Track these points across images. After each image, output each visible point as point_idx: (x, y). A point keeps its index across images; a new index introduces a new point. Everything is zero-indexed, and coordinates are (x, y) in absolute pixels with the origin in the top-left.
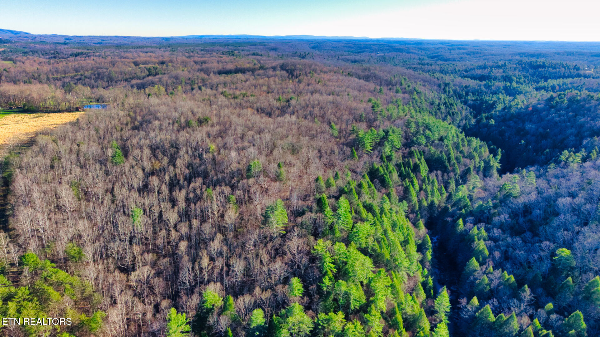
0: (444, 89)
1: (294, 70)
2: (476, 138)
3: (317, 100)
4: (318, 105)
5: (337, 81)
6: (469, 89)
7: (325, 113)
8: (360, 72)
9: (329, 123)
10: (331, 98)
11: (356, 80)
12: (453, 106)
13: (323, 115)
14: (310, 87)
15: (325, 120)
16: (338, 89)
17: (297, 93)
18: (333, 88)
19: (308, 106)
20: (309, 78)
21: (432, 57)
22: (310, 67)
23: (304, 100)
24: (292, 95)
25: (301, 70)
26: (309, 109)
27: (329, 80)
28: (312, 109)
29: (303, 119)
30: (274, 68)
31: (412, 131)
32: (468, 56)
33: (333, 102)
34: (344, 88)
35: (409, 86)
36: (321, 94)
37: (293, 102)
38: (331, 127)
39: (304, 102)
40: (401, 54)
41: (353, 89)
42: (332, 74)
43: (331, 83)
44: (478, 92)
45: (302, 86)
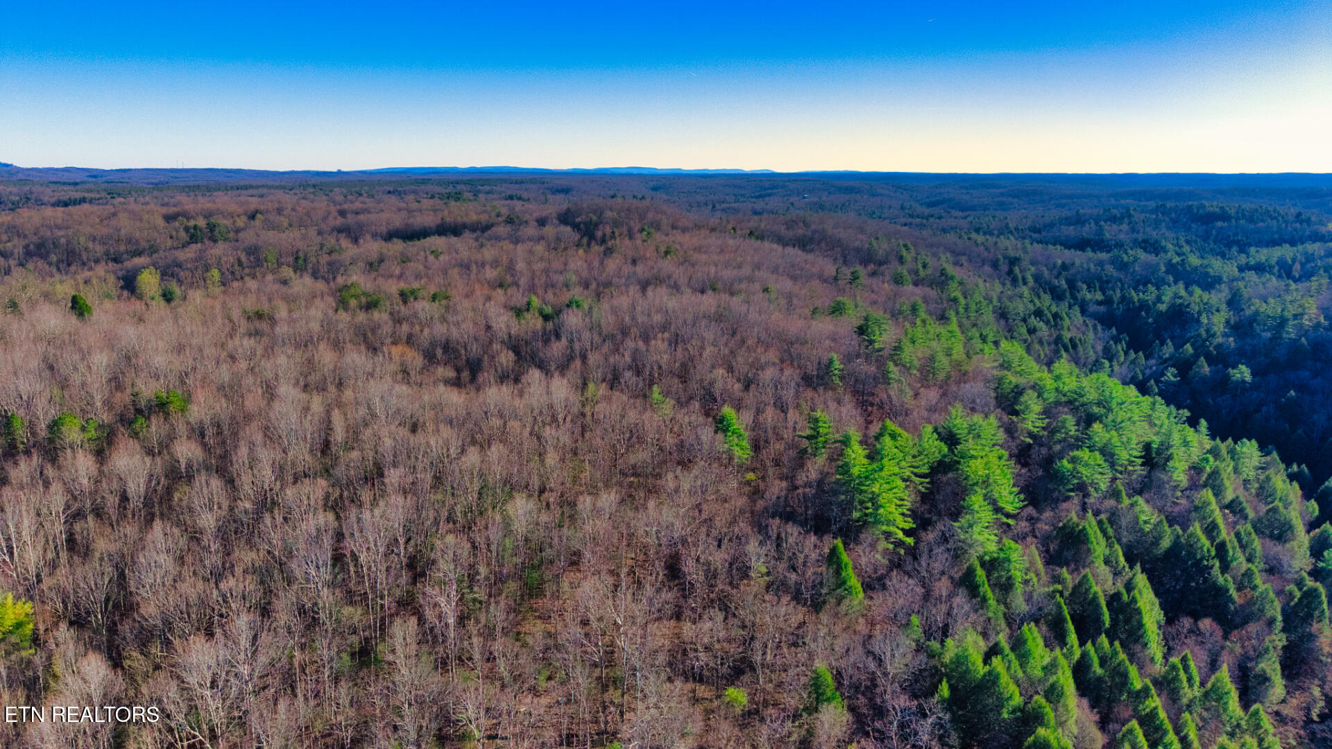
0: (1010, 272)
1: (596, 225)
2: (1250, 440)
3: (659, 310)
4: (664, 328)
5: (722, 251)
6: (1073, 271)
7: (692, 359)
8: (782, 230)
9: (710, 403)
10: (709, 302)
11: (777, 248)
12: (1062, 319)
13: (683, 365)
14: (639, 269)
15: (694, 386)
16: (728, 274)
17: (594, 286)
18: (713, 269)
19: (625, 332)
20: (639, 242)
21: (931, 205)
22: (642, 217)
23: (615, 311)
24: (577, 293)
25: (616, 224)
26: (630, 344)
27: (698, 249)
28: (641, 343)
29: (603, 390)
30: (542, 222)
31: (1030, 426)
32: (1016, 200)
33: (718, 318)
34: (746, 270)
35: (924, 266)
36: (676, 287)
37: (572, 320)
38: (721, 426)
39: (611, 319)
40: (858, 197)
41: (775, 270)
42: (704, 232)
43: (704, 257)
44: (1099, 279)
45: (612, 265)
